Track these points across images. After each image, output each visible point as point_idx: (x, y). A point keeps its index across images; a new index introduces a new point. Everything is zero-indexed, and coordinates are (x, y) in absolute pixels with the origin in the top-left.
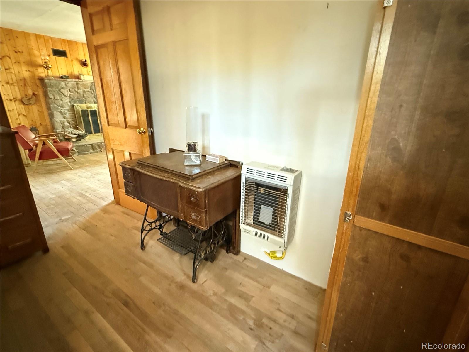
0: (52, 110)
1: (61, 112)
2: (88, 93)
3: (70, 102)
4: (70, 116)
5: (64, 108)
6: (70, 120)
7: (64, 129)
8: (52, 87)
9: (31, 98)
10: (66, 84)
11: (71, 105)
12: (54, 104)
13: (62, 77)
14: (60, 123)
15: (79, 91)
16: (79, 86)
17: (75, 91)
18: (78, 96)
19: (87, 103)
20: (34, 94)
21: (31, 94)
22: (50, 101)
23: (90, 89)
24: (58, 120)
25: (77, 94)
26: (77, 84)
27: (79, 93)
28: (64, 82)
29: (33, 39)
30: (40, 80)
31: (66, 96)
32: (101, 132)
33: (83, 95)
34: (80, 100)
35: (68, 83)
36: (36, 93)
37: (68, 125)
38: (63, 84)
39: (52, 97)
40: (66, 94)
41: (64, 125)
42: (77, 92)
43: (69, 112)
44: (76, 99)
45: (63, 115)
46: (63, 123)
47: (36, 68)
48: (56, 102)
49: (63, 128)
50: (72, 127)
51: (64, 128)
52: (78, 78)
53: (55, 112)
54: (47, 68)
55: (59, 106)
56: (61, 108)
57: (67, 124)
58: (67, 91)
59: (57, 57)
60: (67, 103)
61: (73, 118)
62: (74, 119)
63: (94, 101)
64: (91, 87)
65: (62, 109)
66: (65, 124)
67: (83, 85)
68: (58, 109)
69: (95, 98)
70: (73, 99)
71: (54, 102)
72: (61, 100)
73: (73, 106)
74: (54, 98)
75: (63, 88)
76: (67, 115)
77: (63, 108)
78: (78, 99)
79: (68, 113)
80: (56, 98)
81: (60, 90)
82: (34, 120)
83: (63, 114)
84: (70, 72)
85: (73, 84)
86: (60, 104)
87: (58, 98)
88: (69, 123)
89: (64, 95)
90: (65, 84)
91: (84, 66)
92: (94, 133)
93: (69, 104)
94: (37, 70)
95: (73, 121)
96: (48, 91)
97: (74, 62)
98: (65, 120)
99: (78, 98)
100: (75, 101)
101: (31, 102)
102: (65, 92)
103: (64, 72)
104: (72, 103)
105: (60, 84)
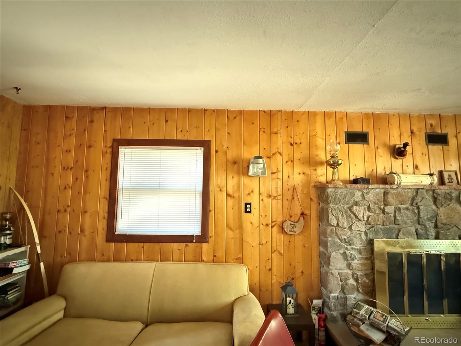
0: (330, 250)
1: (344, 254)
2: (407, 212)
3: (366, 234)
4: (361, 264)
5: (352, 247)
6: (359, 273)
7: (344, 293)
8: (337, 201)
9: (296, 222)
10: (365, 194)
11: (366, 240)
12: (335, 237)
13: (355, 181)
14: (339, 279)
15: (387, 209)
16: (390, 199)
17: (380, 209)
18: (384, 221)
19: (401, 235)
20: (302, 214)
21: (299, 213)
22: (329, 229)
23: (412, 204)
24: (335, 272)
25: (382, 215)
26: (385, 193)
27: (388, 213)
28: (359, 190)
29: (319, 120)
30: (318, 188)
31: (360, 220)
32: (425, 313)
33: (395, 217)
34: (388, 229)
35: (367, 193)
36: (306, 212)
37: (354, 285)
38: (358, 194)
39: (334, 222)
40: (360, 217)
41: (347, 284)
42: (383, 212)
43: (360, 256)
44: (380, 226)
45: (347, 260)
46: (343, 279)
47: (314, 168)
48: (340, 232)
49: (343, 289)
50: (361, 291)
51: (345, 291)
52: (384, 180)
53: (333, 254)
54: (334, 165)
55: (344, 242)
56: (346, 246)
57: (351, 281)
58: (365, 209)
59: (351, 145)
60: (360, 235)
61: (366, 270)
62: (368, 272)
63: (416, 230)
64: (413, 199)
65: (349, 247)
66: (347, 281)
67: (399, 194)
68: (340, 247)
69: (419, 224)
70: (372, 227)
71: (336, 233)
72: (350, 228)
73: (371, 243)
74: (338, 224)
75: (356, 204)
76: (356, 261)
77: (350, 245)
78: (382, 227)
79: (358, 256)
80: (341, 225)
81: (352, 206)
82: (293, 264)
83: (349, 259)
84: (369, 171)
85: (378, 194)
86: (345, 237)
87: (345, 225)
88: (356, 280)
89: (356, 217)
90: (363, 195)
91: (397, 157)
92: (411, 313)
93: (364, 237)
94: (316, 170)
95: (366, 275)
96: (330, 210)
97: (379, 150)
98: (350, 272)
99: (383, 225)
100: (376, 232)
101: (296, 229)
102: (361, 211)
103: (358, 172)
104: (369, 235)
105: (353, 195)
